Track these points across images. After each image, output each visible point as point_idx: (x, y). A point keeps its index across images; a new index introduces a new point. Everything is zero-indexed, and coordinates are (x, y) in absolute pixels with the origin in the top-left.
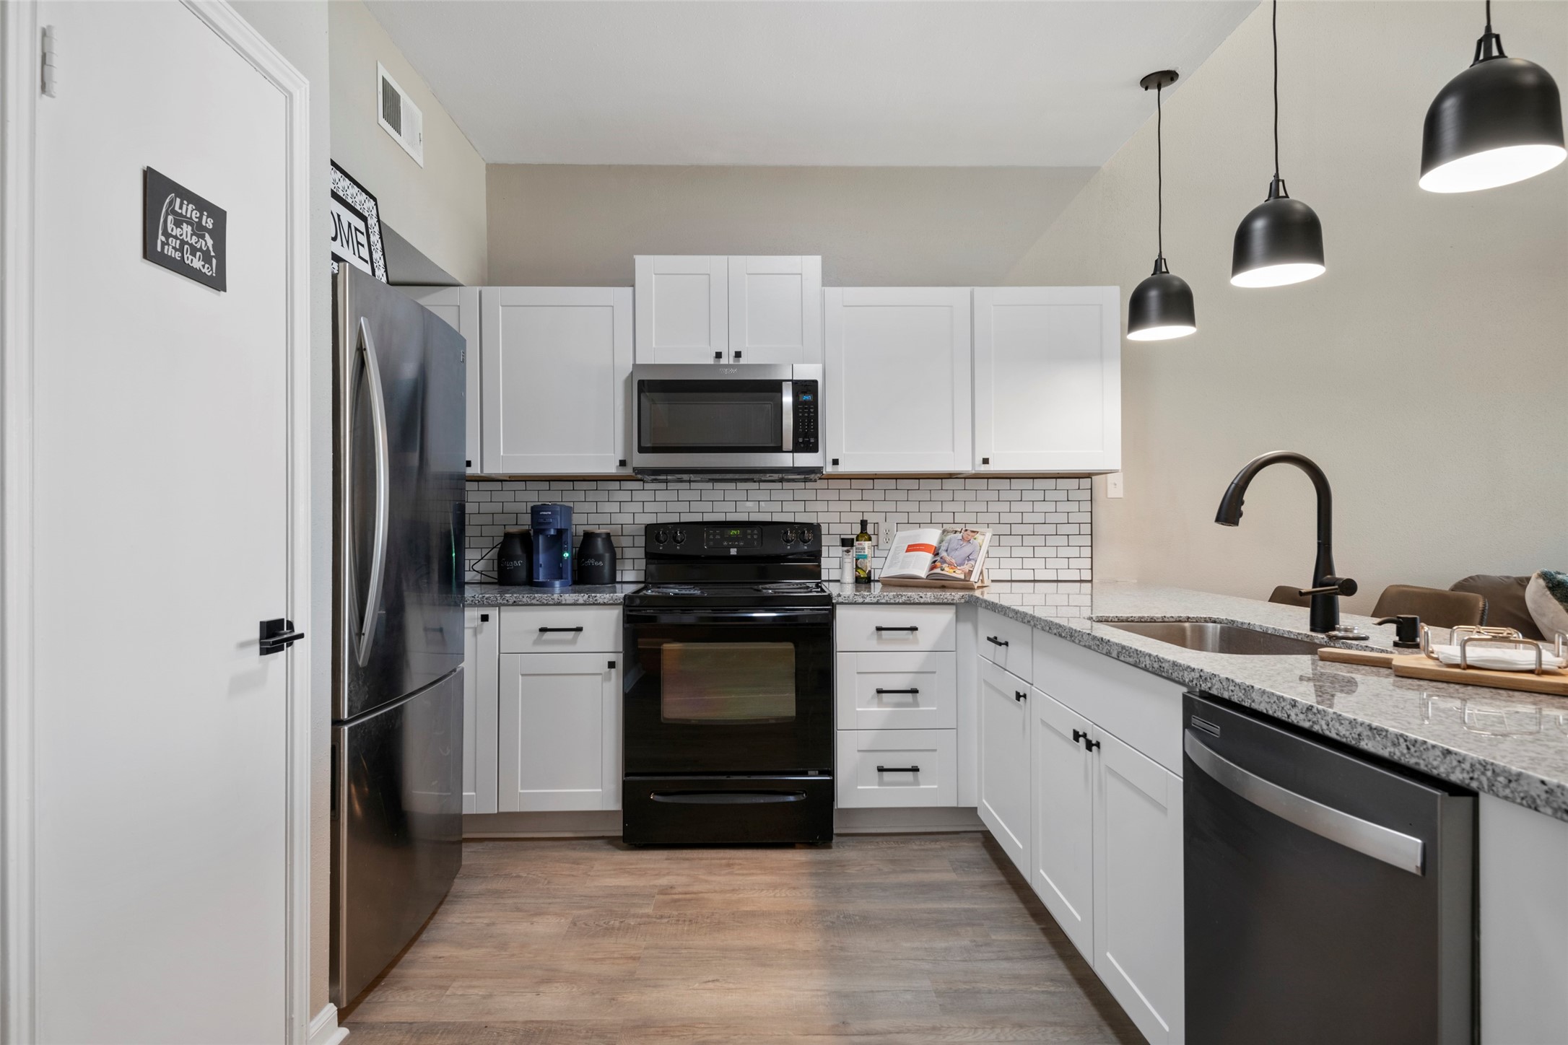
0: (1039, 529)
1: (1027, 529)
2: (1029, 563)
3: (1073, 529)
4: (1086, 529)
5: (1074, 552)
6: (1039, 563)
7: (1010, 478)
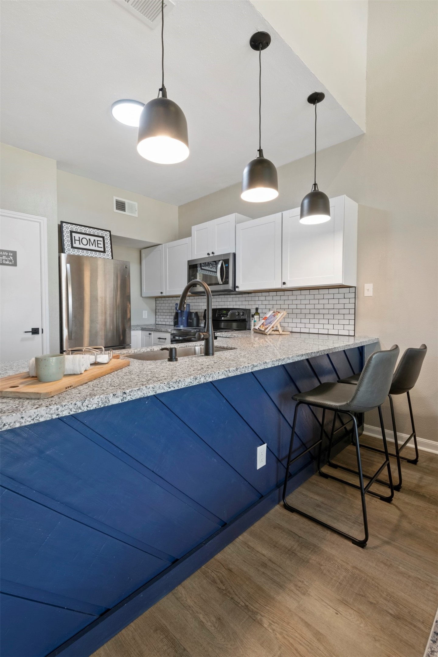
0: (331, 311)
1: (326, 311)
2: (326, 326)
3: (347, 311)
4: (352, 311)
5: (347, 322)
6: (331, 327)
7: (319, 289)
